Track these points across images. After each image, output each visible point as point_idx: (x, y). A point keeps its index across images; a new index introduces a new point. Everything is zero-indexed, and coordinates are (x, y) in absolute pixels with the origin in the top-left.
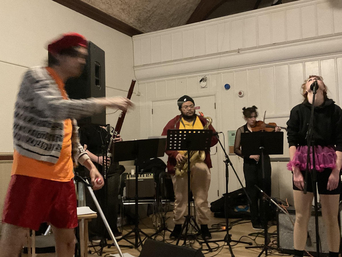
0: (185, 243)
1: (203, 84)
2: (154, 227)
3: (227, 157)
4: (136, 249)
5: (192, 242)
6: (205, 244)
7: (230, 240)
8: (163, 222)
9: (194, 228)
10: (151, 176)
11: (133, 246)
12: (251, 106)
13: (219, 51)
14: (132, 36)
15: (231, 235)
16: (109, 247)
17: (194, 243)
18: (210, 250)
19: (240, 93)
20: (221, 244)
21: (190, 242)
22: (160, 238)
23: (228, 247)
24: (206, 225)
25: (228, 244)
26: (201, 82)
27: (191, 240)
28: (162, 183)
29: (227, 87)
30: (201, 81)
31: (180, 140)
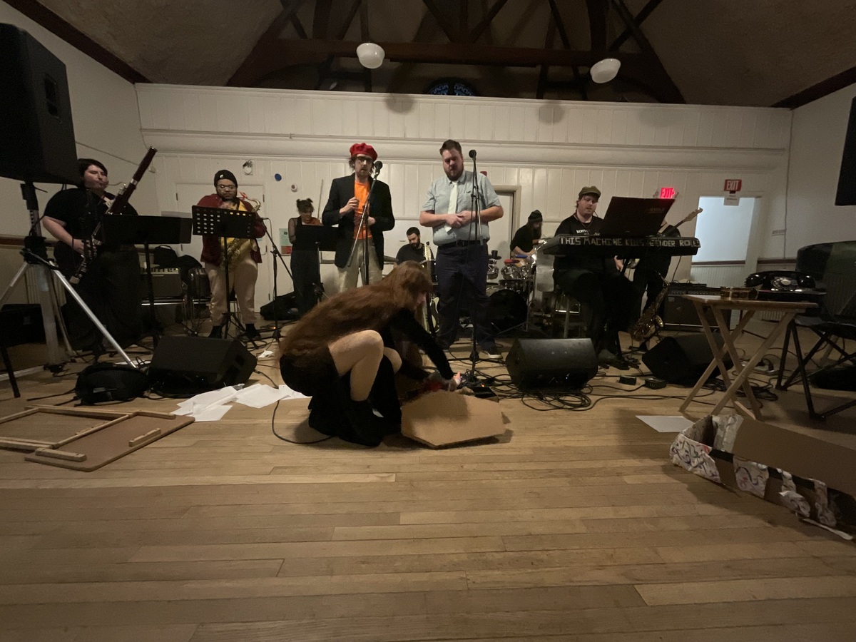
1: (248, 169)
3: (275, 247)
6: (250, 343)
7: (280, 336)
10: (176, 271)
12: (305, 199)
13: (267, 132)
14: (134, 83)
15: (280, 331)
16: (111, 356)
18: (257, 347)
19: (293, 187)
20: (269, 341)
23: (277, 343)
24: (253, 324)
25: (278, 341)
26: (246, 167)
28: (192, 279)
29: (278, 177)
30: (244, 165)
31: (212, 222)
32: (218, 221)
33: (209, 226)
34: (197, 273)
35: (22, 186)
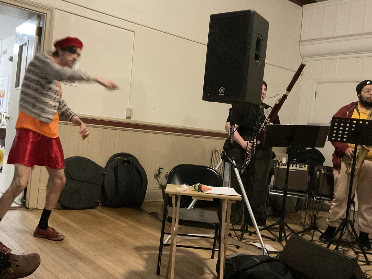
0: (337, 249)
2: (302, 224)
4: (278, 243)
5: (347, 249)
8: (313, 221)
9: (351, 234)
10: (305, 168)
11: (276, 239)
14: (302, 6)
16: (250, 235)
17: (348, 251)
18: (368, 263)
21: (344, 248)
22: (307, 237)
27: (346, 247)
31: (347, 131)
32: (353, 129)
33: (343, 134)
34: (323, 172)
35: (231, 109)
